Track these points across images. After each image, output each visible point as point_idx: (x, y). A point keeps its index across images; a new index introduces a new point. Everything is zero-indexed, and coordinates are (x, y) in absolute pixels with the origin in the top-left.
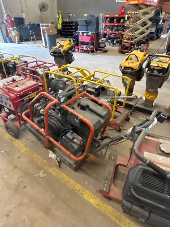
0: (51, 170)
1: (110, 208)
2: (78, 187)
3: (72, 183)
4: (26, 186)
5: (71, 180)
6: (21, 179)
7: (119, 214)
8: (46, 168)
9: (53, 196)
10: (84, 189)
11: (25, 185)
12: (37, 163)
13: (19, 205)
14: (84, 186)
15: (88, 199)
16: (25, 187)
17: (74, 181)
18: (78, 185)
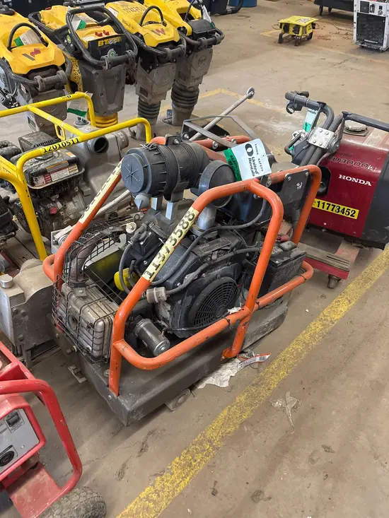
0: (274, 382)
1: (351, 285)
2: (316, 326)
3: (307, 336)
4: (324, 447)
5: (301, 337)
6: (303, 465)
7: (359, 277)
8: (264, 393)
9: (344, 375)
10: (321, 316)
11: (322, 450)
12: (245, 422)
13: (376, 457)
14: (313, 316)
15: (342, 314)
16: (327, 449)
17: (304, 332)
18: (312, 325)
